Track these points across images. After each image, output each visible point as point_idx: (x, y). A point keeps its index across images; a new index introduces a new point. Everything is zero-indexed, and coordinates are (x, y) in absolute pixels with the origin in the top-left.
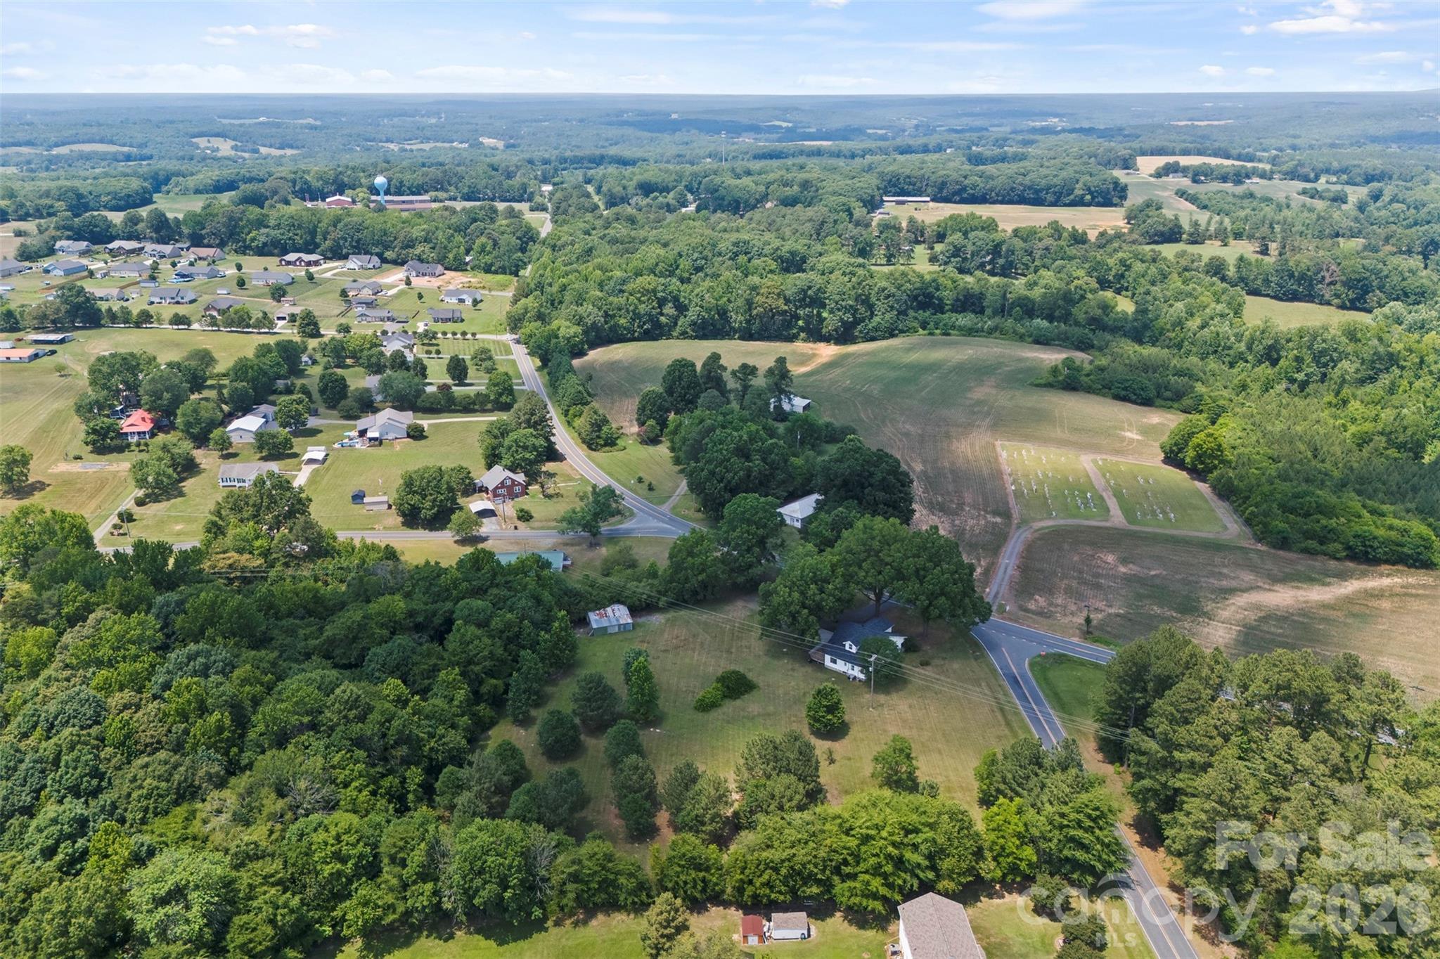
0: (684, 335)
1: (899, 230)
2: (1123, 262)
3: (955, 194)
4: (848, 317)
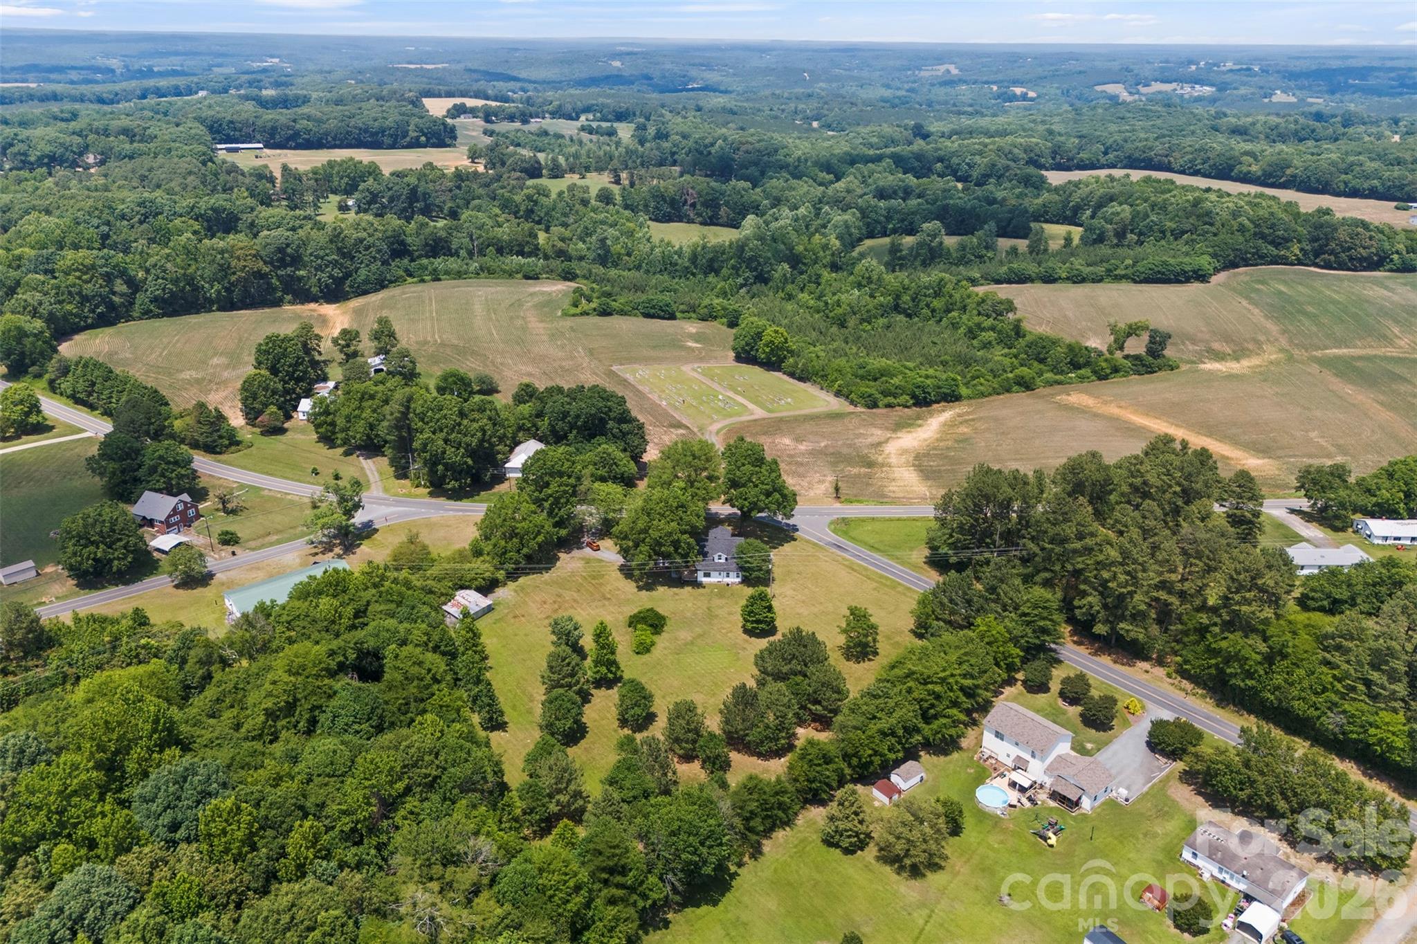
0: (147, 314)
1: (272, 180)
2: (529, 198)
3: (289, 139)
4: (337, 273)
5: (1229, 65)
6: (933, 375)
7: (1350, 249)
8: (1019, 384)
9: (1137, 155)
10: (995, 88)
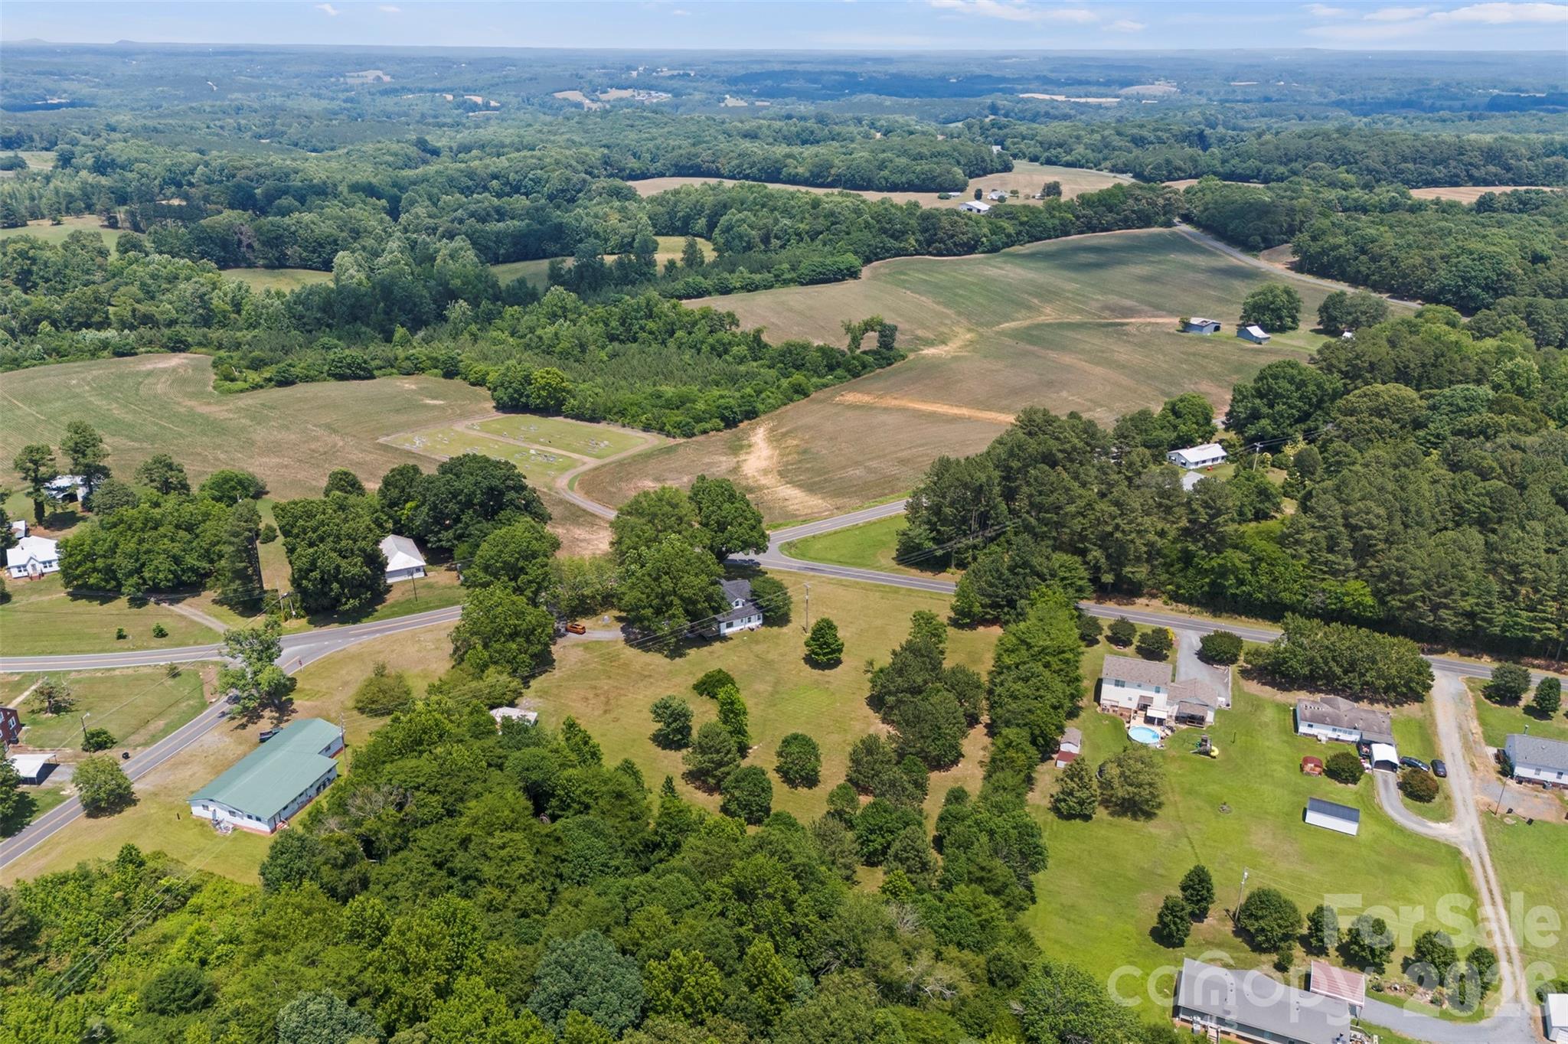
2: (23, 255)
5: (666, 72)
6: (730, 396)
7: (952, 236)
8: (797, 392)
9: (684, 162)
10: (450, 97)
